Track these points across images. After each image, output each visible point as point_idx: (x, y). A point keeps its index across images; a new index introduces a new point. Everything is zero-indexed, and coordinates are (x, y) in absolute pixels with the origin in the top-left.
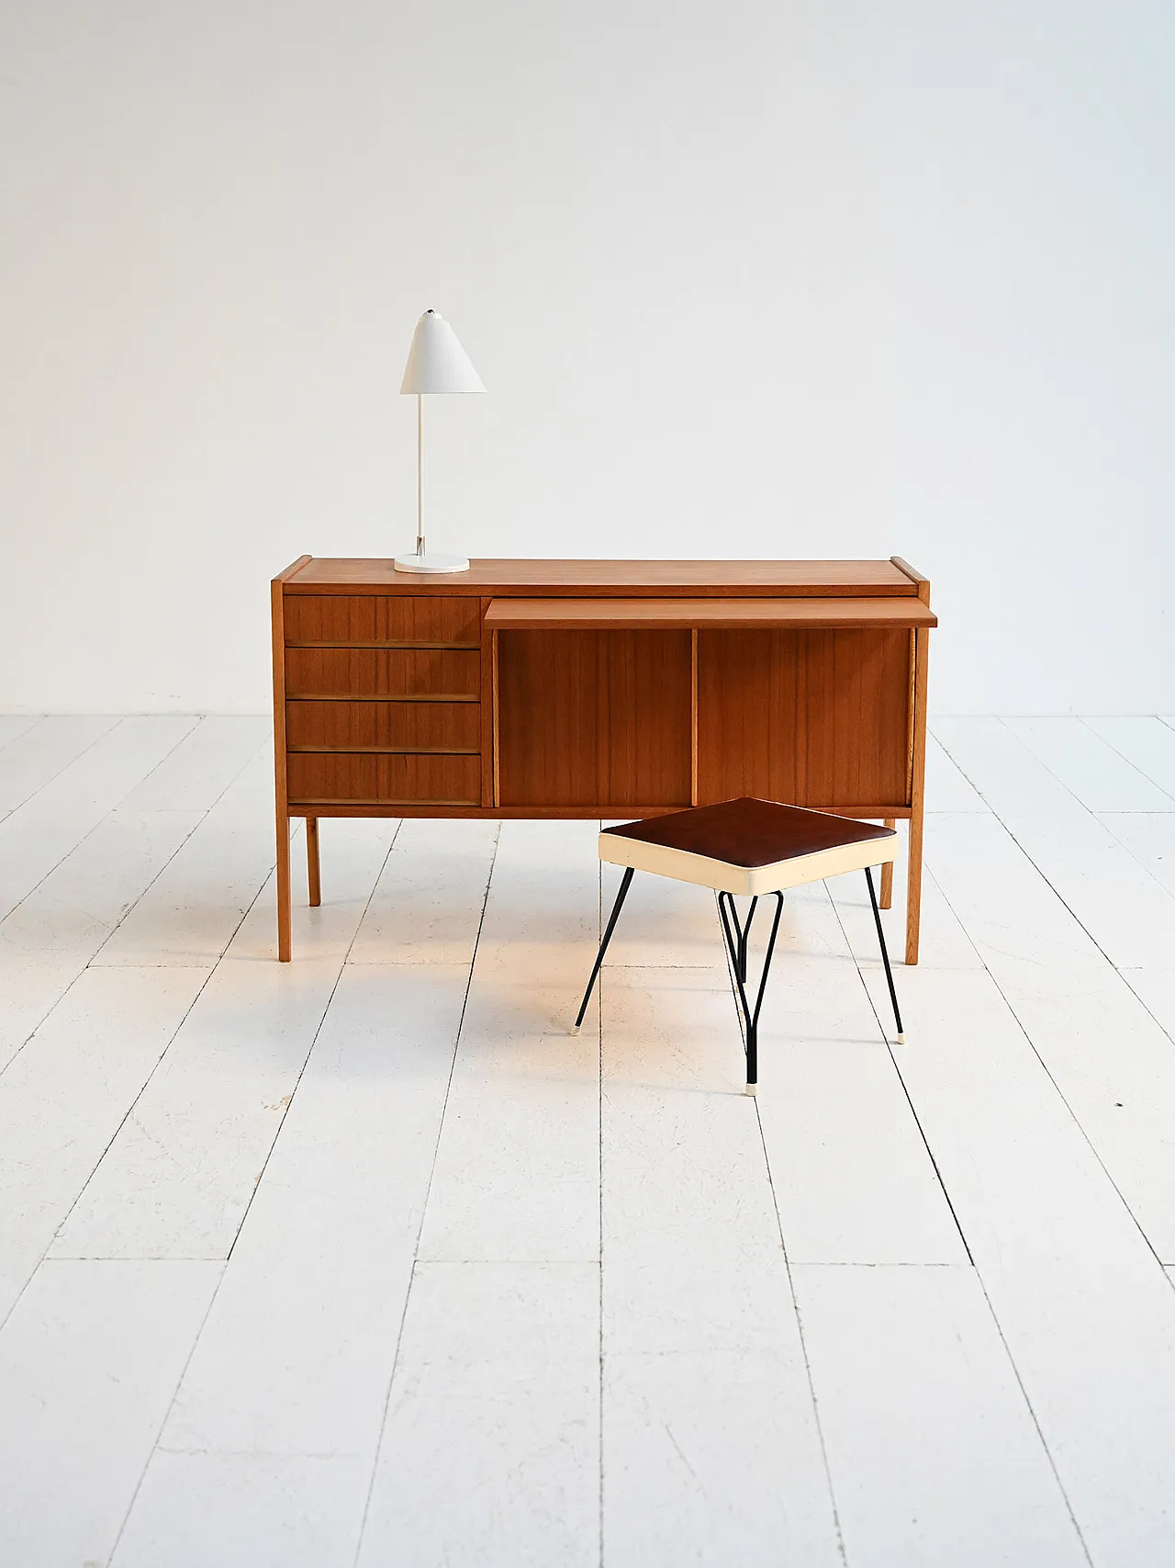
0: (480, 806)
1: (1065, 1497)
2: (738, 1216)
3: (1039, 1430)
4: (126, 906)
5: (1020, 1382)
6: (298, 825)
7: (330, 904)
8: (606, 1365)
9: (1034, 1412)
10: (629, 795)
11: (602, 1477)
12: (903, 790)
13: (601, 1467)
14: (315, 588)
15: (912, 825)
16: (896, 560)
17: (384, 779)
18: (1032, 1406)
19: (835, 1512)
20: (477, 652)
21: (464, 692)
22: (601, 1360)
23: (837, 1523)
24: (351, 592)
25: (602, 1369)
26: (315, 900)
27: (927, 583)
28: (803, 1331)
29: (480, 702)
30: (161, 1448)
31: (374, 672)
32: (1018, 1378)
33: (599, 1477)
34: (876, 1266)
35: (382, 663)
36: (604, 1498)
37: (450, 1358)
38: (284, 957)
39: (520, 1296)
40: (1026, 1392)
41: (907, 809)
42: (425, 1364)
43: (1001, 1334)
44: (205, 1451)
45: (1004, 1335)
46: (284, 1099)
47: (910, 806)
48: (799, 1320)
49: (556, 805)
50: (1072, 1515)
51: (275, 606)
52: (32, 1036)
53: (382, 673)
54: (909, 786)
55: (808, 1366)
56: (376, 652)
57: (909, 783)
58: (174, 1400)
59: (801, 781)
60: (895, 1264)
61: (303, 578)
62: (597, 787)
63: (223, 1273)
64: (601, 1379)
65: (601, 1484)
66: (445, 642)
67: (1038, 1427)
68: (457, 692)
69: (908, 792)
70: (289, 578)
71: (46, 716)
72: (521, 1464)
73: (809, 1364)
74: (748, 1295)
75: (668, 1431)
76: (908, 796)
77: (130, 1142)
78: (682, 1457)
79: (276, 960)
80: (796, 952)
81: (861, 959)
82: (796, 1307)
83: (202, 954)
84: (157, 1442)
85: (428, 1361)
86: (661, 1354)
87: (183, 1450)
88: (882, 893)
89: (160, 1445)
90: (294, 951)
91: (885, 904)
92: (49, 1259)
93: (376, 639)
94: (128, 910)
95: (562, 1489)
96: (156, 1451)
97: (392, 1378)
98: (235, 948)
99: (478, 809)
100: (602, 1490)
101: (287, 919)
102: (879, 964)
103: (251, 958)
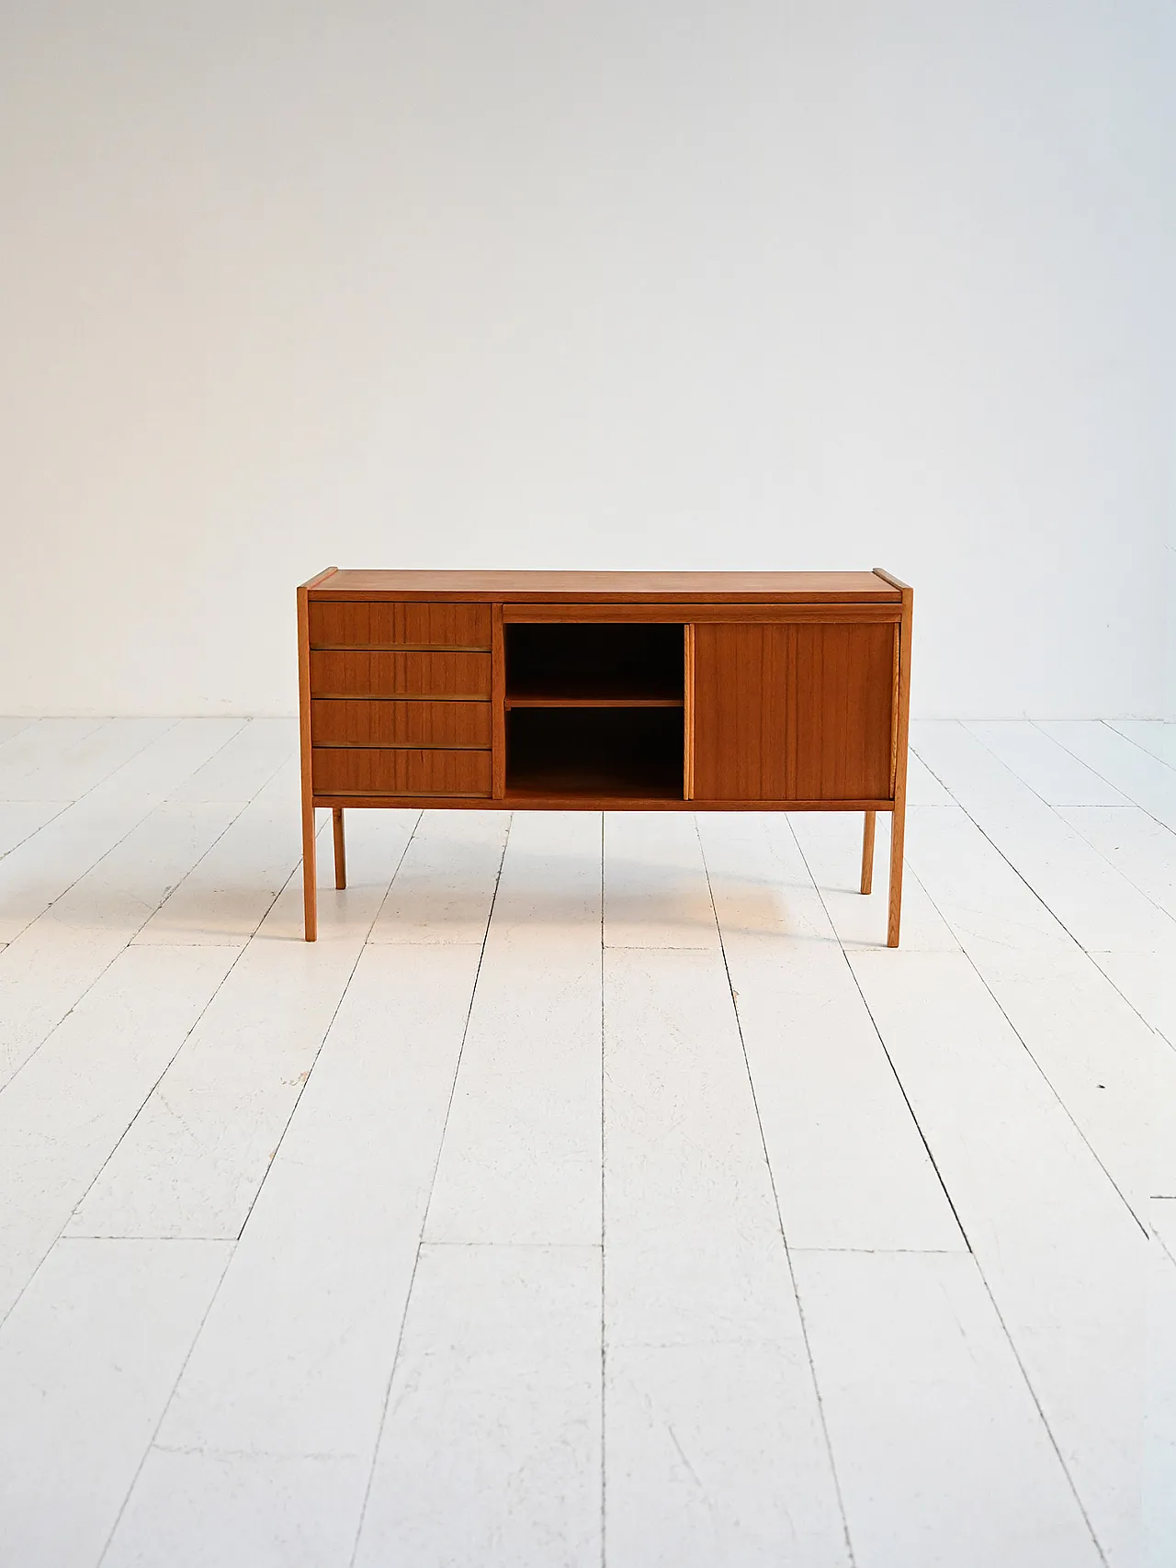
0: (491, 798)
1: (1085, 1514)
2: (737, 1198)
3: (1051, 1436)
4: (168, 888)
5: (1027, 1381)
6: (324, 815)
7: (355, 887)
8: (608, 1358)
9: (1044, 1415)
11: (604, 1485)
12: (887, 784)
13: (604, 1473)
14: (340, 595)
15: (894, 817)
16: (879, 570)
17: (401, 772)
18: (1042, 1409)
19: (846, 1529)
20: (490, 654)
21: (476, 692)
22: (603, 1352)
23: (848, 1543)
24: (371, 599)
25: (604, 1363)
26: (341, 884)
27: (911, 590)
28: (805, 1322)
29: (491, 701)
30: (157, 1446)
31: (392, 674)
32: (1026, 1377)
34: (876, 1253)
35: (400, 666)
36: (606, 1509)
37: (452, 1347)
38: (310, 937)
39: (523, 1281)
40: (1035, 1393)
41: (890, 802)
42: (427, 1355)
43: (1005, 1330)
44: (201, 1450)
45: (1007, 1329)
46: (302, 1075)
47: (893, 799)
48: (801, 1310)
50: (1094, 1536)
51: (301, 612)
52: (72, 1011)
53: (400, 677)
54: (892, 781)
55: (811, 1361)
56: (395, 654)
57: (892, 778)
58: (174, 1392)
59: (792, 775)
60: (893, 1251)
61: (329, 585)
63: (232, 1255)
64: (603, 1373)
65: (604, 1493)
66: (459, 646)
67: (1049, 1431)
68: (469, 692)
69: (892, 786)
70: (314, 586)
72: (521, 1470)
73: (813, 1359)
74: (749, 1282)
75: (672, 1433)
76: (892, 790)
77: (153, 1117)
78: (686, 1462)
79: (302, 940)
80: (784, 935)
81: (845, 942)
82: (797, 1296)
83: (234, 934)
84: (153, 1439)
85: (429, 1352)
86: (663, 1346)
87: (179, 1449)
88: (863, 880)
89: (156, 1442)
90: (320, 932)
91: (865, 890)
92: (64, 1237)
93: (394, 642)
94: (170, 892)
95: (563, 1498)
96: (152, 1448)
97: (394, 1370)
98: (265, 929)
99: (490, 801)
100: (604, 1500)
101: (313, 901)
102: (863, 946)
103: (279, 938)
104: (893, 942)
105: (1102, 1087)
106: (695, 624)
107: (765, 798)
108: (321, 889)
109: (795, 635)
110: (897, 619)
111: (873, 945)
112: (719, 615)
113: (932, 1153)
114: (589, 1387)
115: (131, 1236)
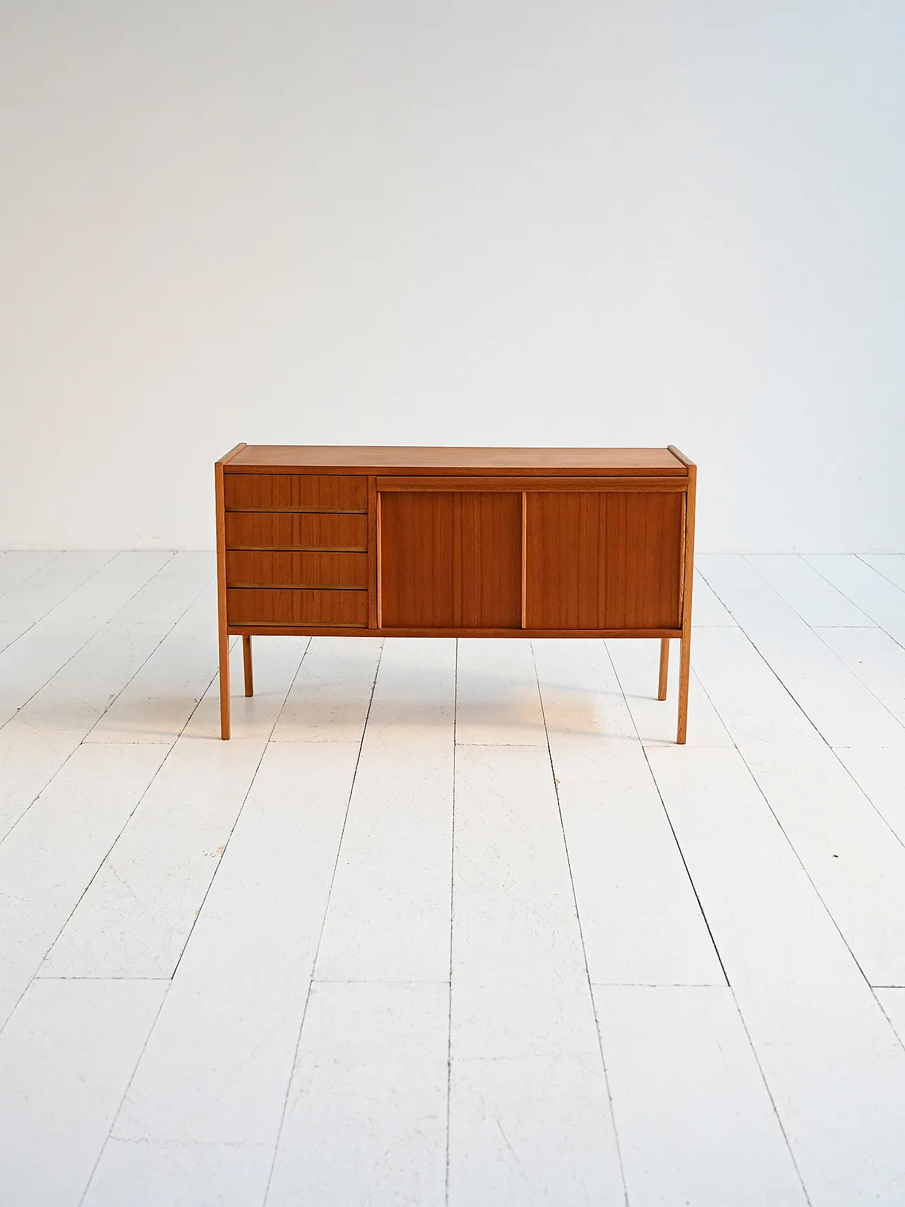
0: (367, 628)
1: (802, 1182)
2: (554, 944)
3: (781, 1126)
4: (112, 696)
5: (766, 1084)
6: (236, 641)
7: (260, 695)
8: (452, 1069)
9: (777, 1109)
10: (476, 619)
11: (448, 1164)
12: (676, 617)
13: (448, 1155)
14: (248, 469)
15: (682, 643)
16: (671, 448)
17: (297, 607)
18: (775, 1104)
19: (626, 1195)
20: (366, 516)
21: (355, 545)
22: (449, 1064)
23: (627, 1204)
24: (273, 472)
25: (449, 1072)
26: (249, 692)
27: (695, 467)
28: (602, 1040)
29: (367, 552)
30: (113, 1137)
31: (290, 531)
32: (765, 1080)
33: (446, 1164)
34: (657, 987)
35: (296, 524)
36: (449, 1181)
37: (335, 1061)
38: (225, 737)
39: (389, 1010)
40: (771, 1093)
41: (679, 631)
42: (316, 1066)
43: (751, 1044)
44: (147, 1140)
45: (753, 1044)
46: (219, 848)
47: (681, 629)
48: (599, 1031)
49: (423, 627)
51: (218, 481)
52: (38, 797)
53: (296, 532)
54: (680, 614)
55: (605, 1070)
56: (292, 516)
57: (680, 613)
58: (125, 1096)
59: (602, 610)
60: (670, 986)
61: (242, 460)
62: (453, 615)
63: (167, 991)
64: (449, 1081)
65: (447, 1169)
66: (342, 509)
67: (780, 1122)
68: (349, 545)
69: (680, 618)
70: (228, 462)
71: (64, 551)
72: (386, 1153)
73: (606, 1068)
74: (561, 1010)
75: (499, 1125)
76: (680, 622)
77: (105, 882)
78: (509, 1147)
79: (219, 738)
80: (597, 734)
81: (645, 740)
82: (596, 1021)
83: (165, 734)
84: (110, 1132)
85: (318, 1065)
86: (495, 1059)
87: (130, 1139)
88: (660, 689)
89: (112, 1134)
90: (234, 731)
91: (662, 697)
92: (38, 978)
93: (291, 506)
94: (113, 699)
95: (417, 1174)
96: (110, 1139)
97: (291, 1079)
98: (190, 730)
99: (367, 630)
100: (448, 1175)
101: (227, 708)
102: (658, 743)
103: (201, 737)
104: (681, 740)
105: (836, 856)
106: (527, 492)
107: (581, 628)
108: (234, 697)
109: (605, 501)
110: (684, 490)
111: (665, 742)
112: (546, 486)
113: (703, 909)
114: (438, 1091)
115: (90, 977)
